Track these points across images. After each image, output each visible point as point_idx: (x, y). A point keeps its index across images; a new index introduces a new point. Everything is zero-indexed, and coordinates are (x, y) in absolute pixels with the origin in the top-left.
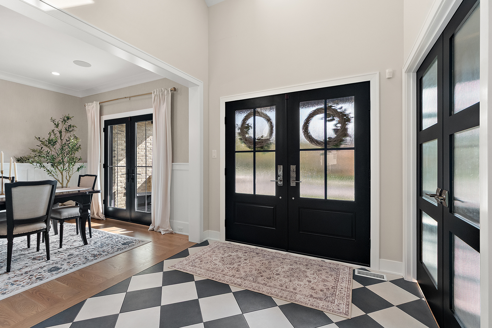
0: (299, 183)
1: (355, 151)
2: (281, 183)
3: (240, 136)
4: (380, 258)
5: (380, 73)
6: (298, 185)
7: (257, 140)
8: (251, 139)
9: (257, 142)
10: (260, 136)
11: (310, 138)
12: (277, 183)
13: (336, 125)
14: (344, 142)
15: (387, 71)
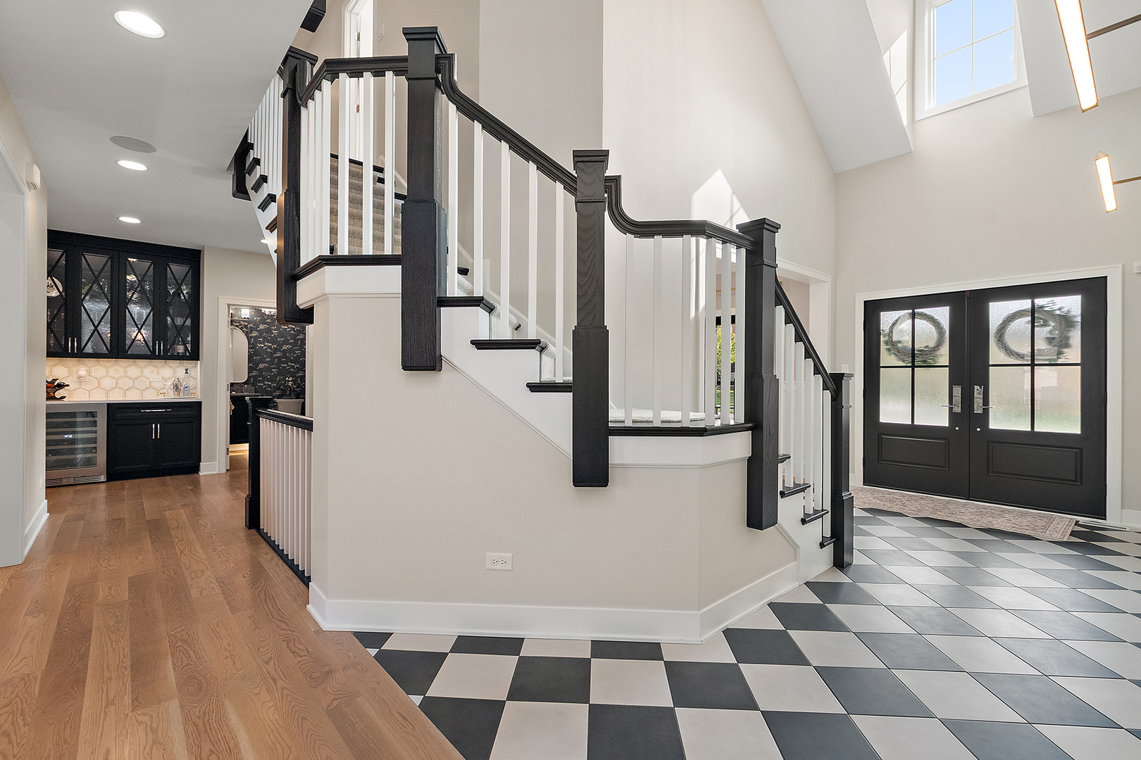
0: (988, 409)
1: (1081, 368)
2: (958, 409)
3: (888, 345)
4: (1122, 508)
5: (1123, 266)
6: (986, 411)
7: (918, 351)
8: (906, 350)
9: (917, 354)
10: (924, 346)
11: (1006, 350)
12: (951, 409)
13: (1050, 332)
14: (1065, 355)
15: (1136, 264)
